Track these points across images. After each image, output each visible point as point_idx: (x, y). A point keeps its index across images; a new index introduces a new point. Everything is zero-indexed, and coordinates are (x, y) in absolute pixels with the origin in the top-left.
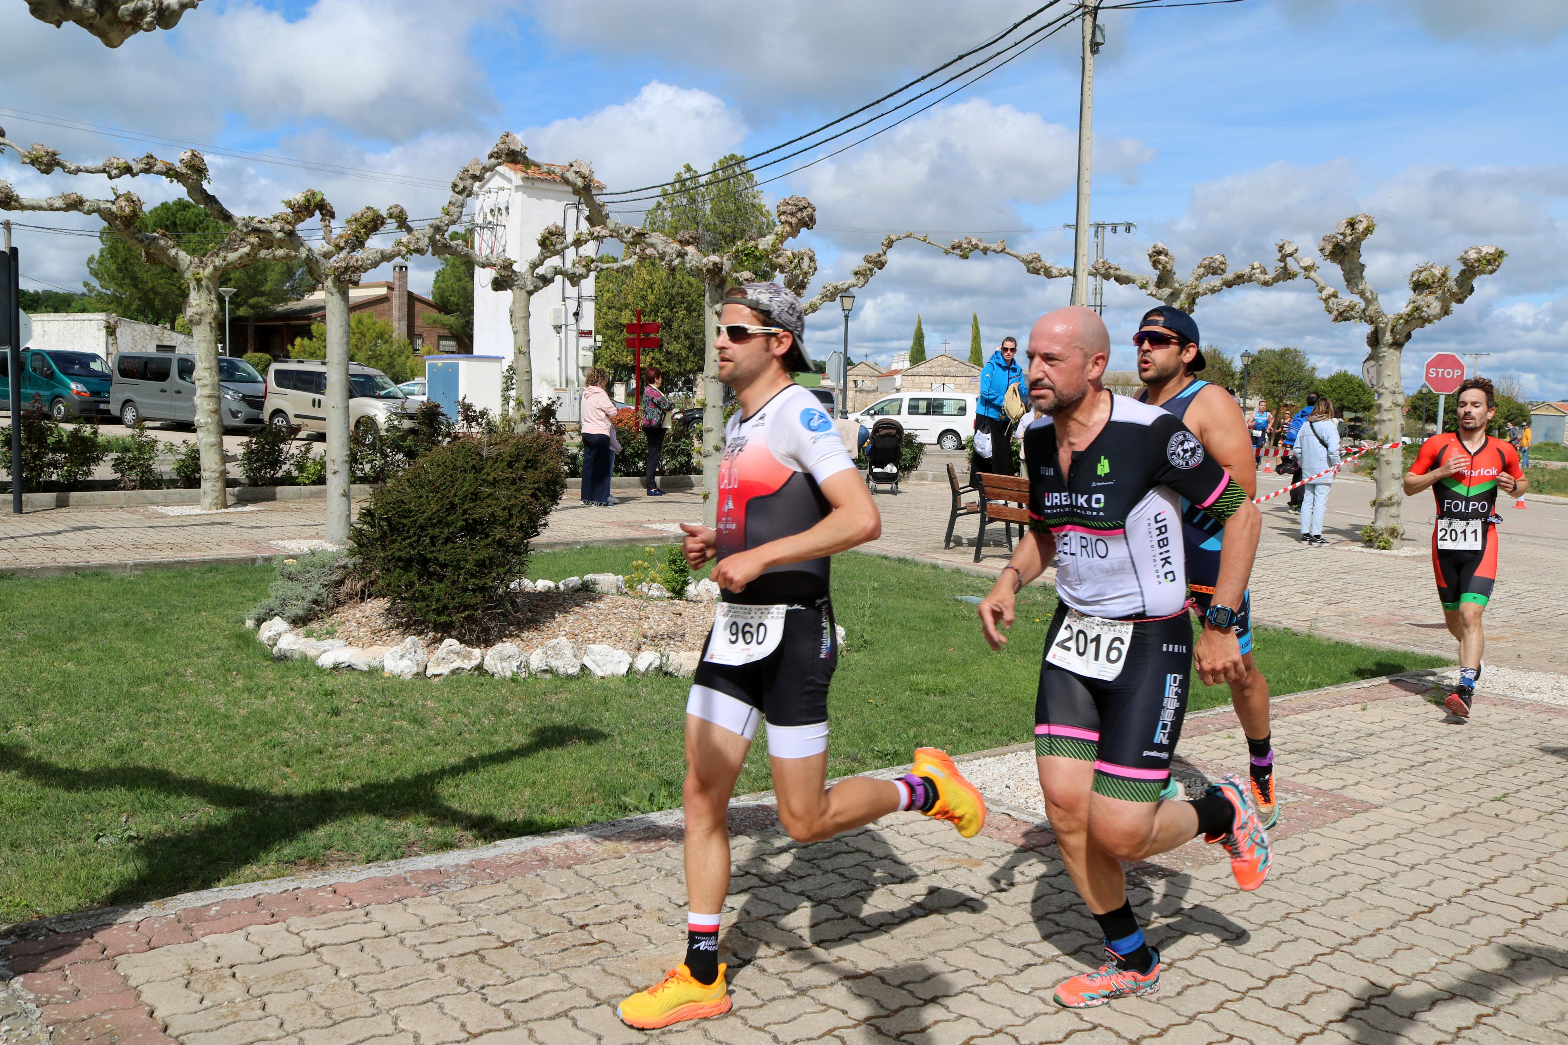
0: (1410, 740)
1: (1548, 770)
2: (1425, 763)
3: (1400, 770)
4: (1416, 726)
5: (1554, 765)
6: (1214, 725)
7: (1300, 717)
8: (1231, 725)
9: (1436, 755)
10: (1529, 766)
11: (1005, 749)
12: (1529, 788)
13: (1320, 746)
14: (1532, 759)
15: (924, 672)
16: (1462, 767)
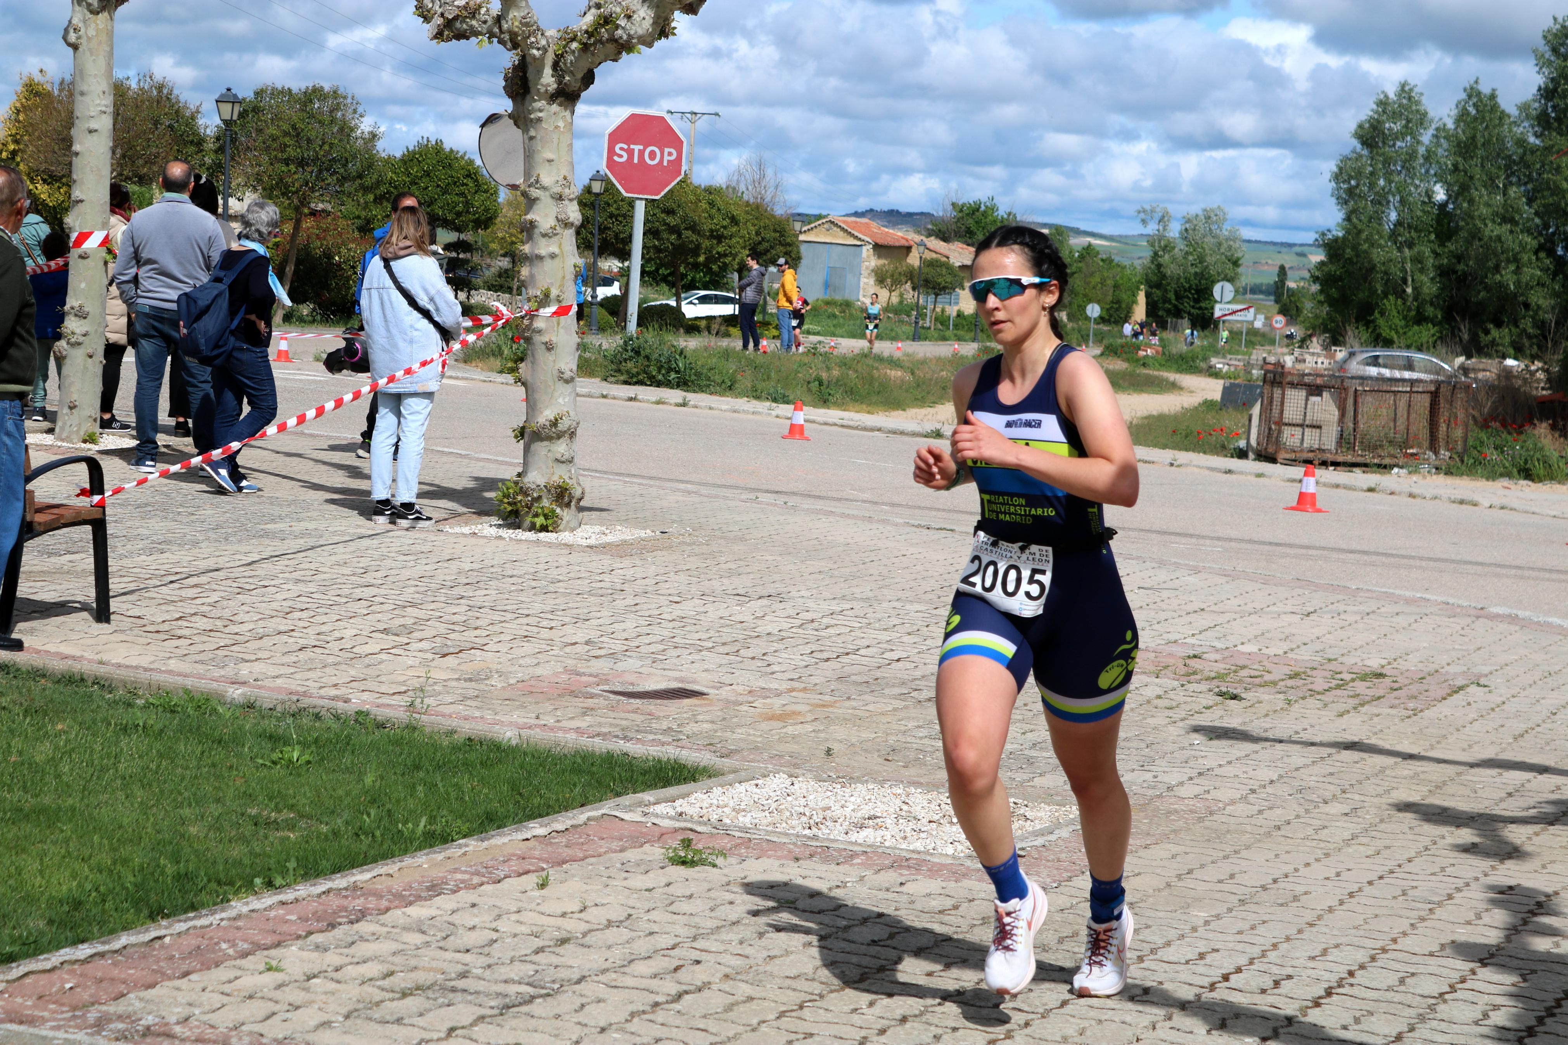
0: (642, 946)
2: (679, 996)
3: (633, 1015)
4: (653, 915)
6: (233, 944)
7: (417, 911)
8: (269, 940)
9: (699, 975)
12: (882, 1032)
13: (463, 975)
16: (751, 999)
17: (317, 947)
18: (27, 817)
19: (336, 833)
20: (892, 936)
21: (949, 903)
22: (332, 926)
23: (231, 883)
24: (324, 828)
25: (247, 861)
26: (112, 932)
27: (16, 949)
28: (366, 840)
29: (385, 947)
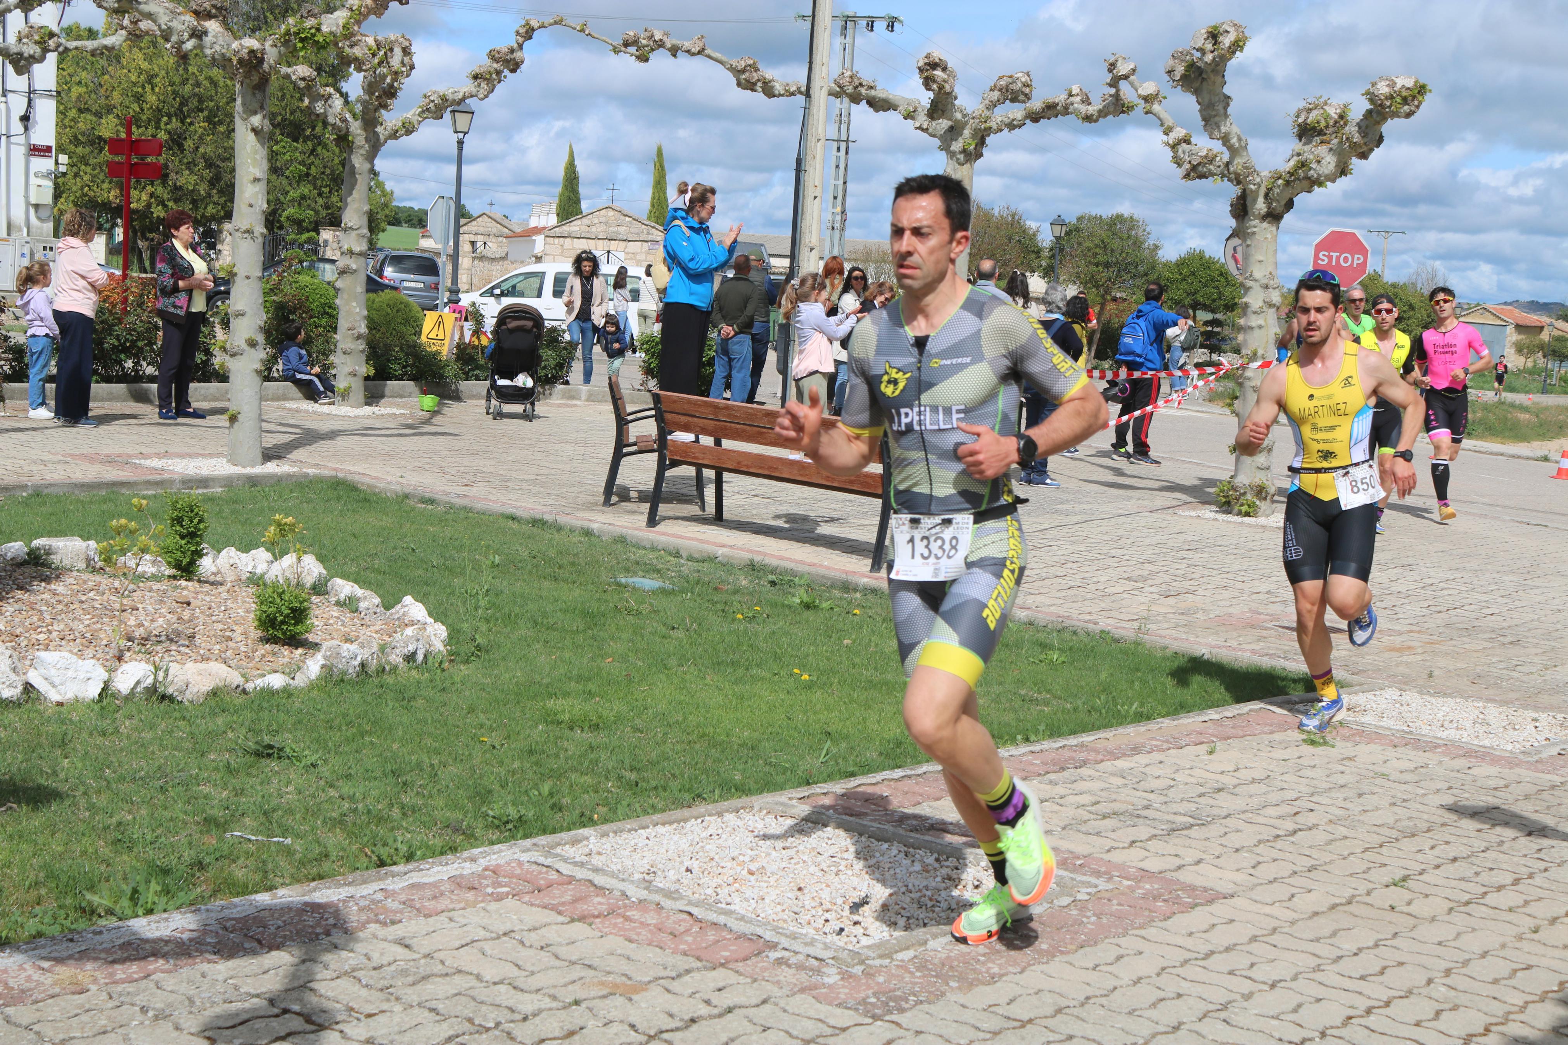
0: (1274, 797)
1: (1465, 841)
2: (1295, 832)
3: (1260, 842)
4: (1285, 777)
5: (1474, 834)
7: (1121, 764)
9: (1311, 819)
10: (1439, 835)
11: (686, 812)
12: (1437, 867)
13: (1147, 807)
14: (1444, 825)
15: (566, 695)
16: (1346, 838)
17: (1051, 782)
18: (875, 686)
19: (1075, 710)
20: (1455, 803)
21: (1502, 783)
22: (1063, 769)
23: (1001, 738)
24: (1069, 706)
25: (1013, 723)
26: (919, 763)
27: (856, 769)
28: (1095, 715)
29: (1097, 785)
